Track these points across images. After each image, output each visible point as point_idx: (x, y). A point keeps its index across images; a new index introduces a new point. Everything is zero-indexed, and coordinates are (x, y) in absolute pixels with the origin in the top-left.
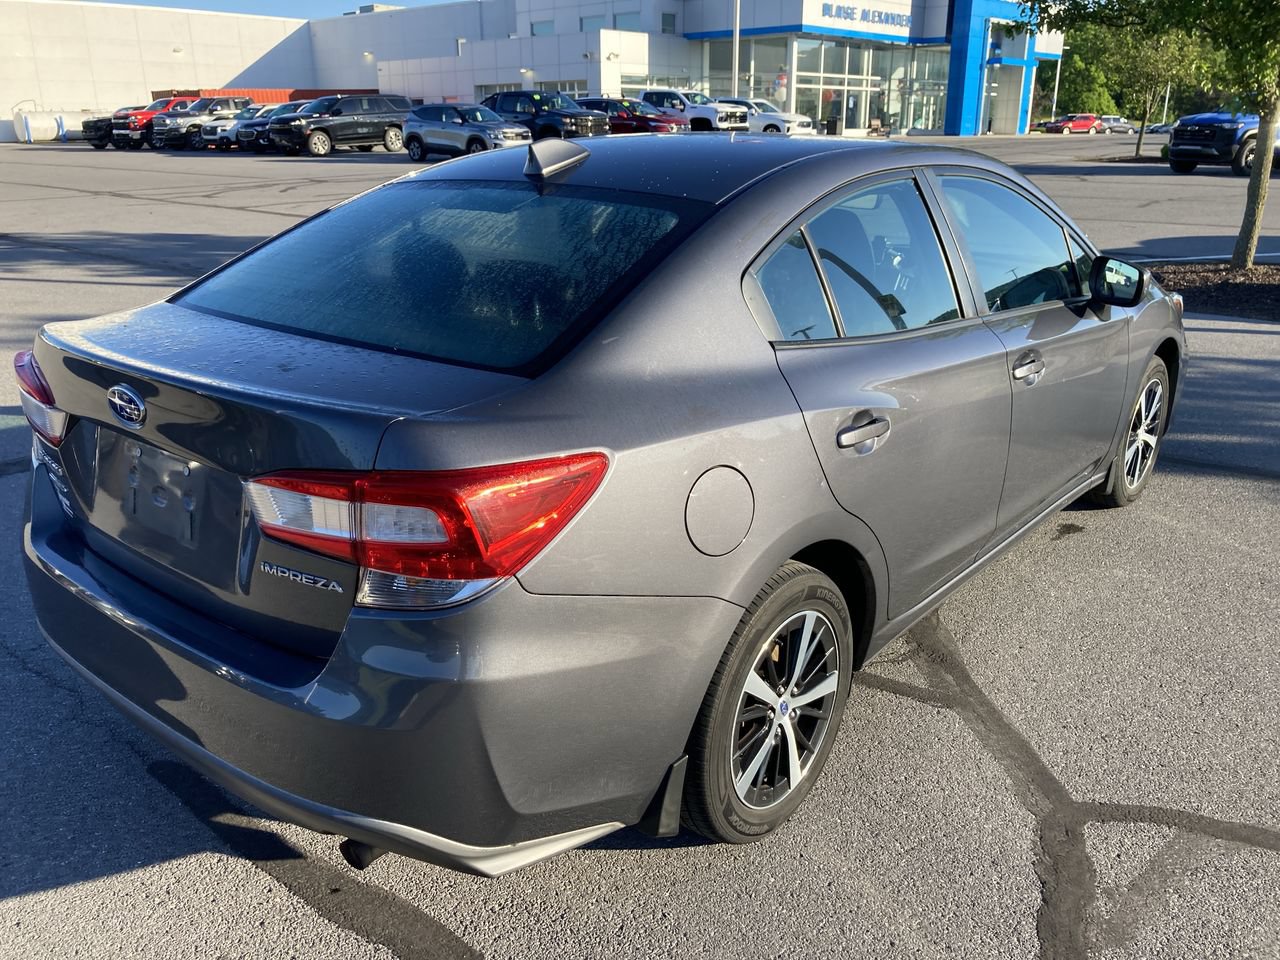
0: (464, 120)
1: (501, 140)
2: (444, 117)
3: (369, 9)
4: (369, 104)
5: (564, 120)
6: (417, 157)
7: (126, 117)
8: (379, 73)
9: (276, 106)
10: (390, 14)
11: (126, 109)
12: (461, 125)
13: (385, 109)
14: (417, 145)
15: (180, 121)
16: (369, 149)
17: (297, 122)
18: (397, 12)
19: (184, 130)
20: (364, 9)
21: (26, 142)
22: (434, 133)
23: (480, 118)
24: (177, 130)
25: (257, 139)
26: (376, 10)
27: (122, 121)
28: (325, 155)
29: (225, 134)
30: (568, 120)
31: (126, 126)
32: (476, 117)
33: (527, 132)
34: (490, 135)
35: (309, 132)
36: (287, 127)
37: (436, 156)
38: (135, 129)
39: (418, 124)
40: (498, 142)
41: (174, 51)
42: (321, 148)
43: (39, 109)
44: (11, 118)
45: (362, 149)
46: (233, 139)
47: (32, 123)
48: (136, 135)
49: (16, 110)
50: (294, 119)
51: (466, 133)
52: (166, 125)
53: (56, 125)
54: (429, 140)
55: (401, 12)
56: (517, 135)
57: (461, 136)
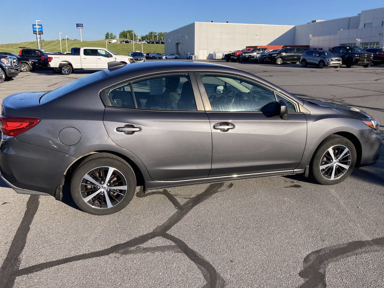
0: (319, 55)
1: (330, 61)
2: (314, 54)
3: (315, 21)
4: (297, 50)
5: (355, 55)
6: (304, 66)
7: (234, 53)
8: (311, 40)
9: (271, 50)
10: (320, 23)
11: (236, 51)
12: (318, 56)
13: (301, 52)
14: (304, 62)
15: (246, 54)
16: (295, 63)
17: (274, 55)
18: (322, 22)
19: (247, 57)
20: (313, 22)
21: (215, 59)
22: (309, 59)
23: (326, 55)
24: (245, 57)
25: (264, 59)
26: (317, 22)
27: (233, 54)
28: (280, 64)
29: (257, 58)
30: (357, 55)
31: (234, 56)
32: (325, 54)
33: (340, 59)
34: (326, 60)
35: (276, 58)
36: (271, 56)
37: (309, 66)
38: (236, 56)
39: (306, 56)
40: (328, 62)
41: (256, 35)
42: (279, 62)
43: (219, 51)
44: (213, 53)
45: (293, 63)
46: (258, 59)
47: (217, 55)
48: (236, 58)
49: (214, 51)
50: (273, 54)
51: (319, 59)
52: (243, 55)
53: (222, 55)
54: (308, 61)
55: (324, 22)
56: (336, 60)
57: (318, 60)
